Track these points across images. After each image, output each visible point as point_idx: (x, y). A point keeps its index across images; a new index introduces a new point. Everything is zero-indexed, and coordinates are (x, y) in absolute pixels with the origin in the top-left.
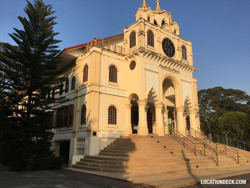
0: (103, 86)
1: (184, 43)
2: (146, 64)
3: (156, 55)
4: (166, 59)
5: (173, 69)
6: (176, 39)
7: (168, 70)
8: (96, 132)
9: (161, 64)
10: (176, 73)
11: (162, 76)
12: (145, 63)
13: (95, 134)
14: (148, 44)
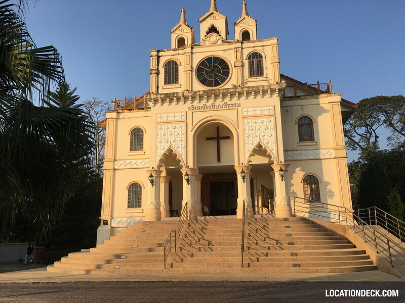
0: (120, 160)
1: (254, 47)
2: (159, 116)
3: (175, 95)
4: (198, 94)
5: (222, 103)
6: (231, 49)
7: (209, 109)
8: (107, 221)
9: (192, 106)
10: (231, 108)
11: (194, 124)
12: (157, 114)
13: (106, 223)
14: (165, 83)
